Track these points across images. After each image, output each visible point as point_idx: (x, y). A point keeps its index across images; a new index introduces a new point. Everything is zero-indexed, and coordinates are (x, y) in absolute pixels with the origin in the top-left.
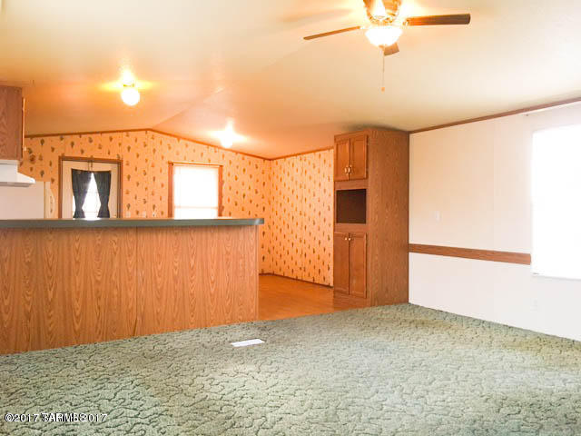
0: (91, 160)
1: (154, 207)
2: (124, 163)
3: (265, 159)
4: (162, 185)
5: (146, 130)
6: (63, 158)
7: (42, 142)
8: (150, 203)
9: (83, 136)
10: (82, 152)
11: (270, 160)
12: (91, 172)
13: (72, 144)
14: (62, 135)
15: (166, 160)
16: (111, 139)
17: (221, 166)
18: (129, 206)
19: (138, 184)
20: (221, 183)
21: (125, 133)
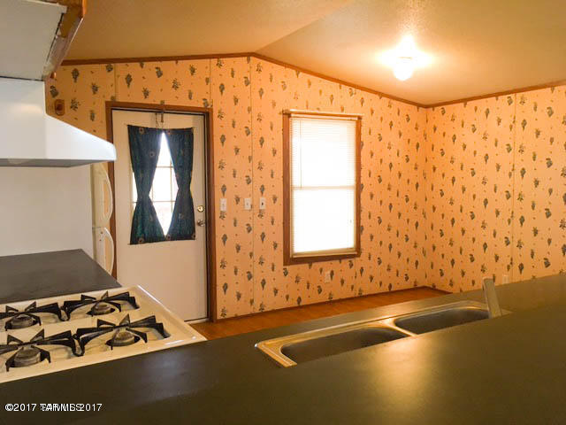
0: (160, 110)
1: (262, 189)
2: (215, 114)
3: (419, 105)
4: (275, 152)
5: (248, 55)
6: (113, 106)
7: (76, 74)
8: (257, 183)
9: (145, 64)
10: (146, 93)
11: (427, 107)
12: (160, 131)
13: (129, 79)
14: (109, 62)
15: (279, 108)
16: (193, 71)
17: (360, 118)
18: (224, 189)
19: (237, 151)
20: (359, 145)
21: (214, 61)
